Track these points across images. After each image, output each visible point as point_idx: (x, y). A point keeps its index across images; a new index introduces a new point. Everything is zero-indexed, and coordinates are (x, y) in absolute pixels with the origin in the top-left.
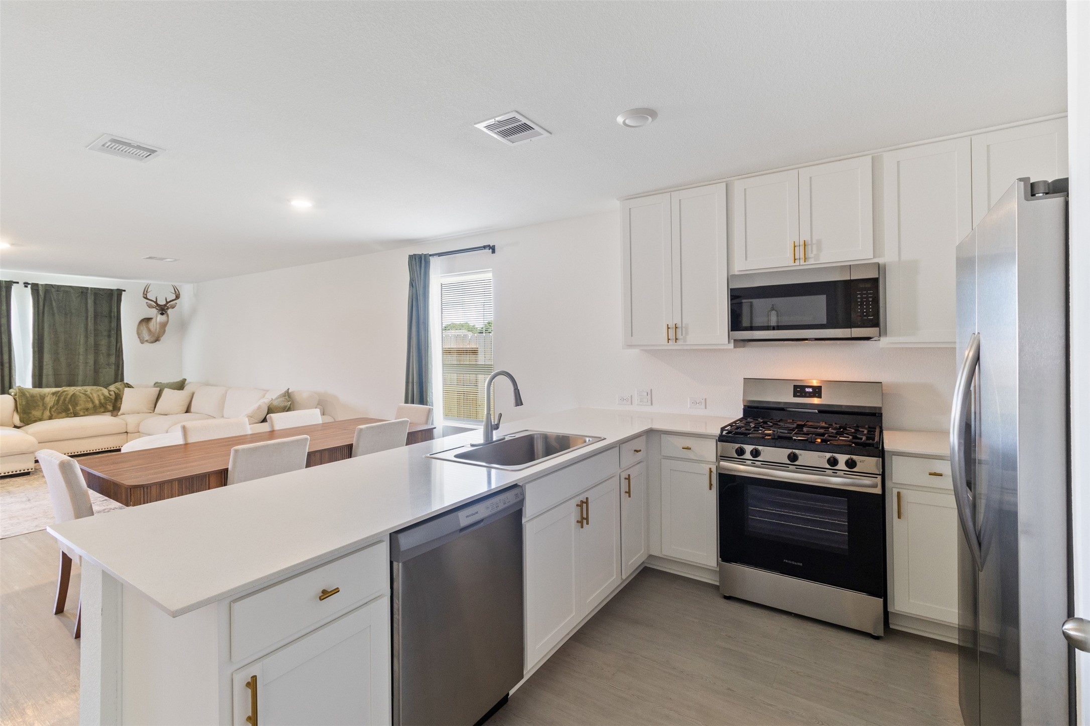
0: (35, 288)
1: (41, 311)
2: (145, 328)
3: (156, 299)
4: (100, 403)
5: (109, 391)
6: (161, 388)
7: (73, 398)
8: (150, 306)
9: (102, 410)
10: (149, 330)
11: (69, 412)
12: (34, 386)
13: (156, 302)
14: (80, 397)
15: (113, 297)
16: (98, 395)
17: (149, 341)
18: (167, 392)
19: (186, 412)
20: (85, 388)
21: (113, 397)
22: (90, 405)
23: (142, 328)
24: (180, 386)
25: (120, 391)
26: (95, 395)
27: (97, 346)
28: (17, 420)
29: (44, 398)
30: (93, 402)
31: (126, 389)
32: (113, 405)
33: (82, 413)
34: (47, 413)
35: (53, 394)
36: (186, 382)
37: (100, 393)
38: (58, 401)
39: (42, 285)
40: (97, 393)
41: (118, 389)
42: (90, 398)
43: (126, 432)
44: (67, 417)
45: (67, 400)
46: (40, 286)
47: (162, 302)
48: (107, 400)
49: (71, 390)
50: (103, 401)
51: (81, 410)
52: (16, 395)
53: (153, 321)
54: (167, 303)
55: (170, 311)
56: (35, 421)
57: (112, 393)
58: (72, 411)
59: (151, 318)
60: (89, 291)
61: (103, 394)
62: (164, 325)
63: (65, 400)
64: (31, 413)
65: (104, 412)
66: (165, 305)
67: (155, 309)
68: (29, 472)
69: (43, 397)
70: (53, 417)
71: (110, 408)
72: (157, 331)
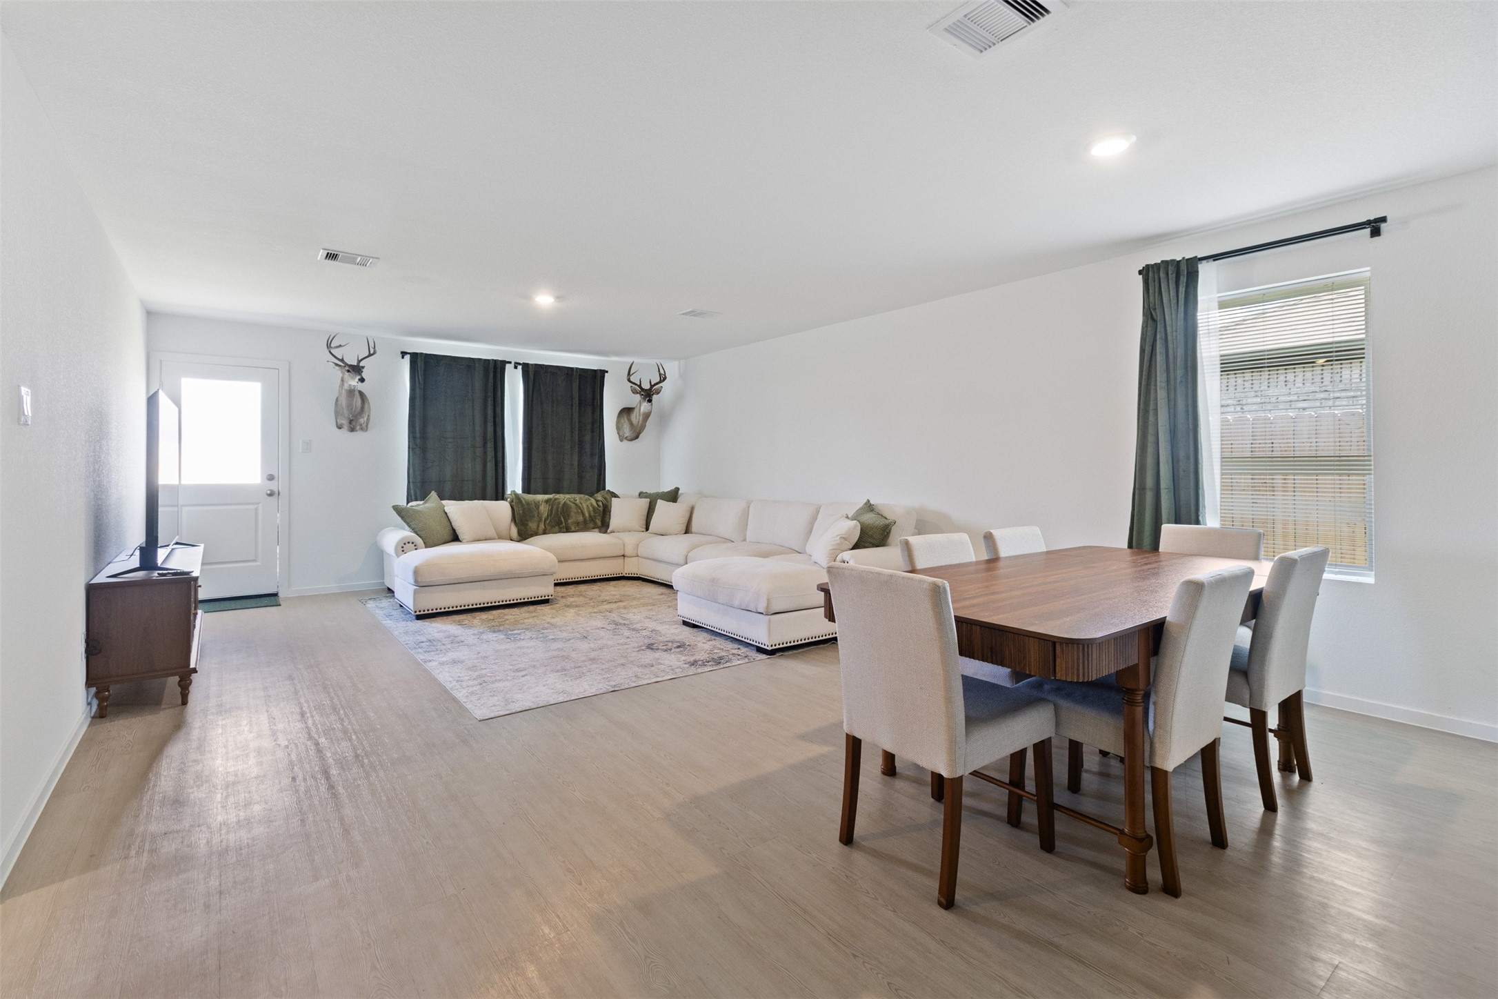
0: (526, 367)
1: (530, 398)
2: (627, 421)
3: (640, 382)
4: (590, 516)
5: (597, 501)
6: (652, 501)
7: (565, 508)
8: (634, 392)
9: (592, 525)
10: (631, 424)
11: (561, 526)
12: (524, 491)
13: (640, 386)
14: (571, 507)
15: (595, 379)
16: (587, 506)
17: (629, 438)
18: (661, 505)
19: (686, 533)
20: (573, 495)
21: (601, 509)
22: (581, 518)
23: (622, 421)
24: (673, 496)
25: (607, 502)
26: (584, 505)
27: (581, 442)
28: (514, 531)
29: (539, 507)
30: (583, 515)
31: (613, 499)
32: (600, 519)
33: (573, 529)
34: (542, 526)
35: (547, 501)
36: (680, 492)
37: (588, 503)
38: (552, 510)
39: (532, 365)
40: (586, 503)
41: (605, 499)
42: (580, 508)
43: (624, 556)
44: (560, 532)
45: (560, 510)
46: (530, 367)
47: (646, 386)
48: (596, 513)
49: (563, 498)
50: (592, 513)
51: (572, 523)
52: (512, 501)
53: (636, 411)
54: (652, 386)
55: (655, 397)
56: (532, 536)
57: (600, 504)
58: (564, 524)
59: (633, 409)
60: (574, 373)
61: (592, 505)
62: (647, 416)
63: (558, 508)
64: (527, 525)
65: (594, 528)
66: (650, 389)
67: (638, 395)
68: (549, 599)
69: (537, 505)
70: (547, 531)
71: (599, 523)
72: (640, 424)
